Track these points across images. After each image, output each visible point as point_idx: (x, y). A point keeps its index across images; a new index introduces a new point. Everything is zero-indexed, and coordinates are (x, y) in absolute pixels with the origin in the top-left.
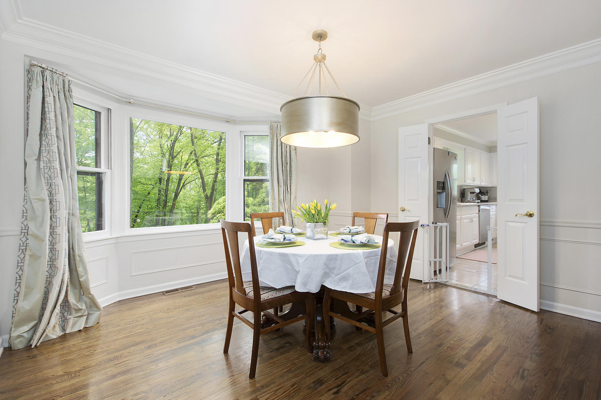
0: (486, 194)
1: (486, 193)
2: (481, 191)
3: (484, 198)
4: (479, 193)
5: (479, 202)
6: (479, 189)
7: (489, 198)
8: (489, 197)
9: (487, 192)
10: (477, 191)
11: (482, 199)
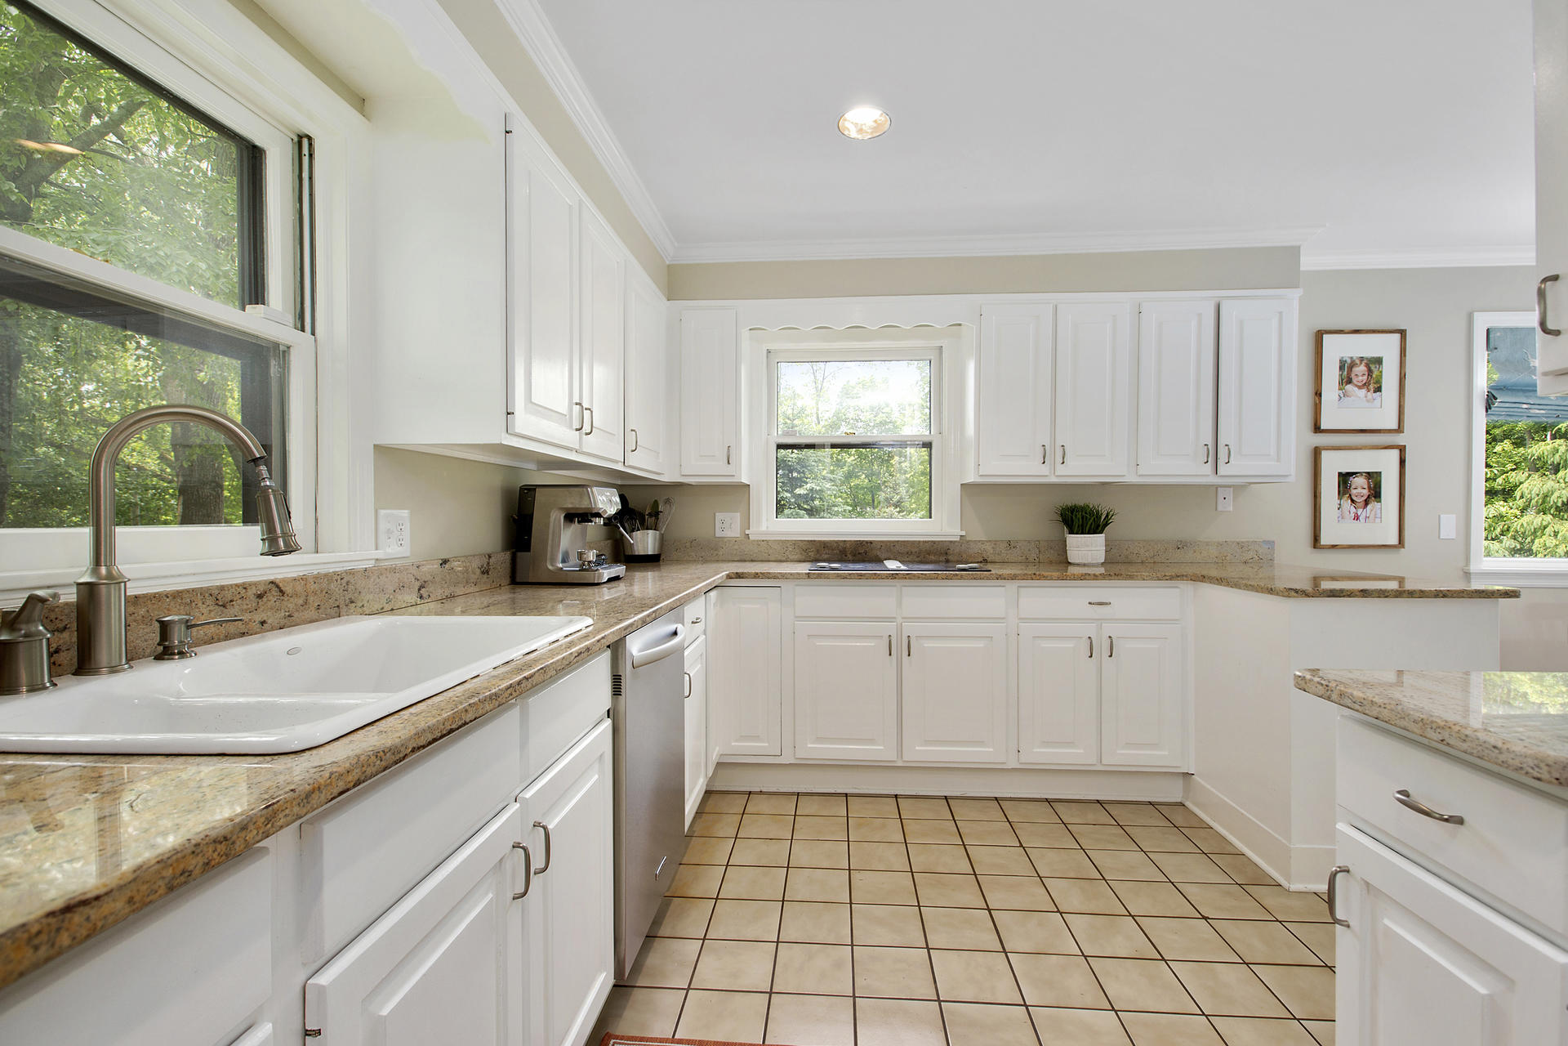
0: (650, 521)
1: (650, 515)
2: (631, 505)
3: (644, 541)
4: (619, 515)
5: (617, 578)
6: (622, 498)
7: (662, 541)
8: (662, 537)
9: (656, 514)
10: (607, 502)
11: (636, 548)
